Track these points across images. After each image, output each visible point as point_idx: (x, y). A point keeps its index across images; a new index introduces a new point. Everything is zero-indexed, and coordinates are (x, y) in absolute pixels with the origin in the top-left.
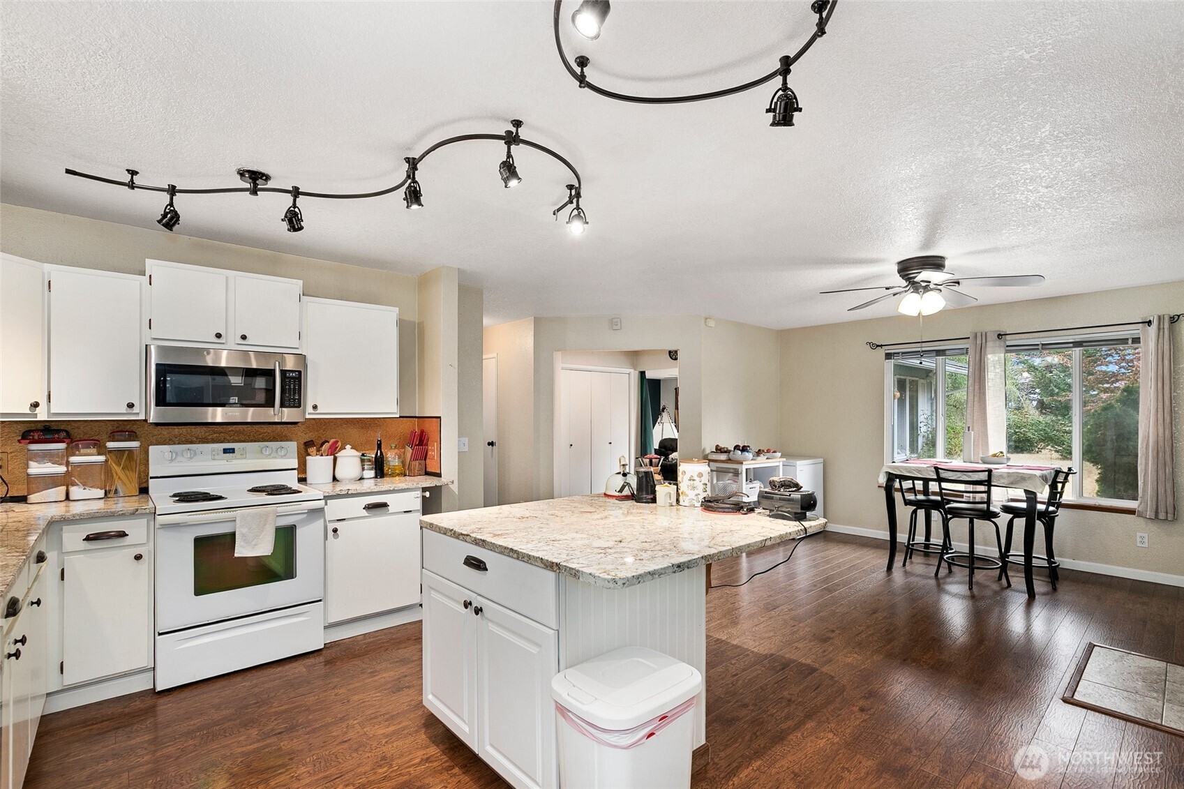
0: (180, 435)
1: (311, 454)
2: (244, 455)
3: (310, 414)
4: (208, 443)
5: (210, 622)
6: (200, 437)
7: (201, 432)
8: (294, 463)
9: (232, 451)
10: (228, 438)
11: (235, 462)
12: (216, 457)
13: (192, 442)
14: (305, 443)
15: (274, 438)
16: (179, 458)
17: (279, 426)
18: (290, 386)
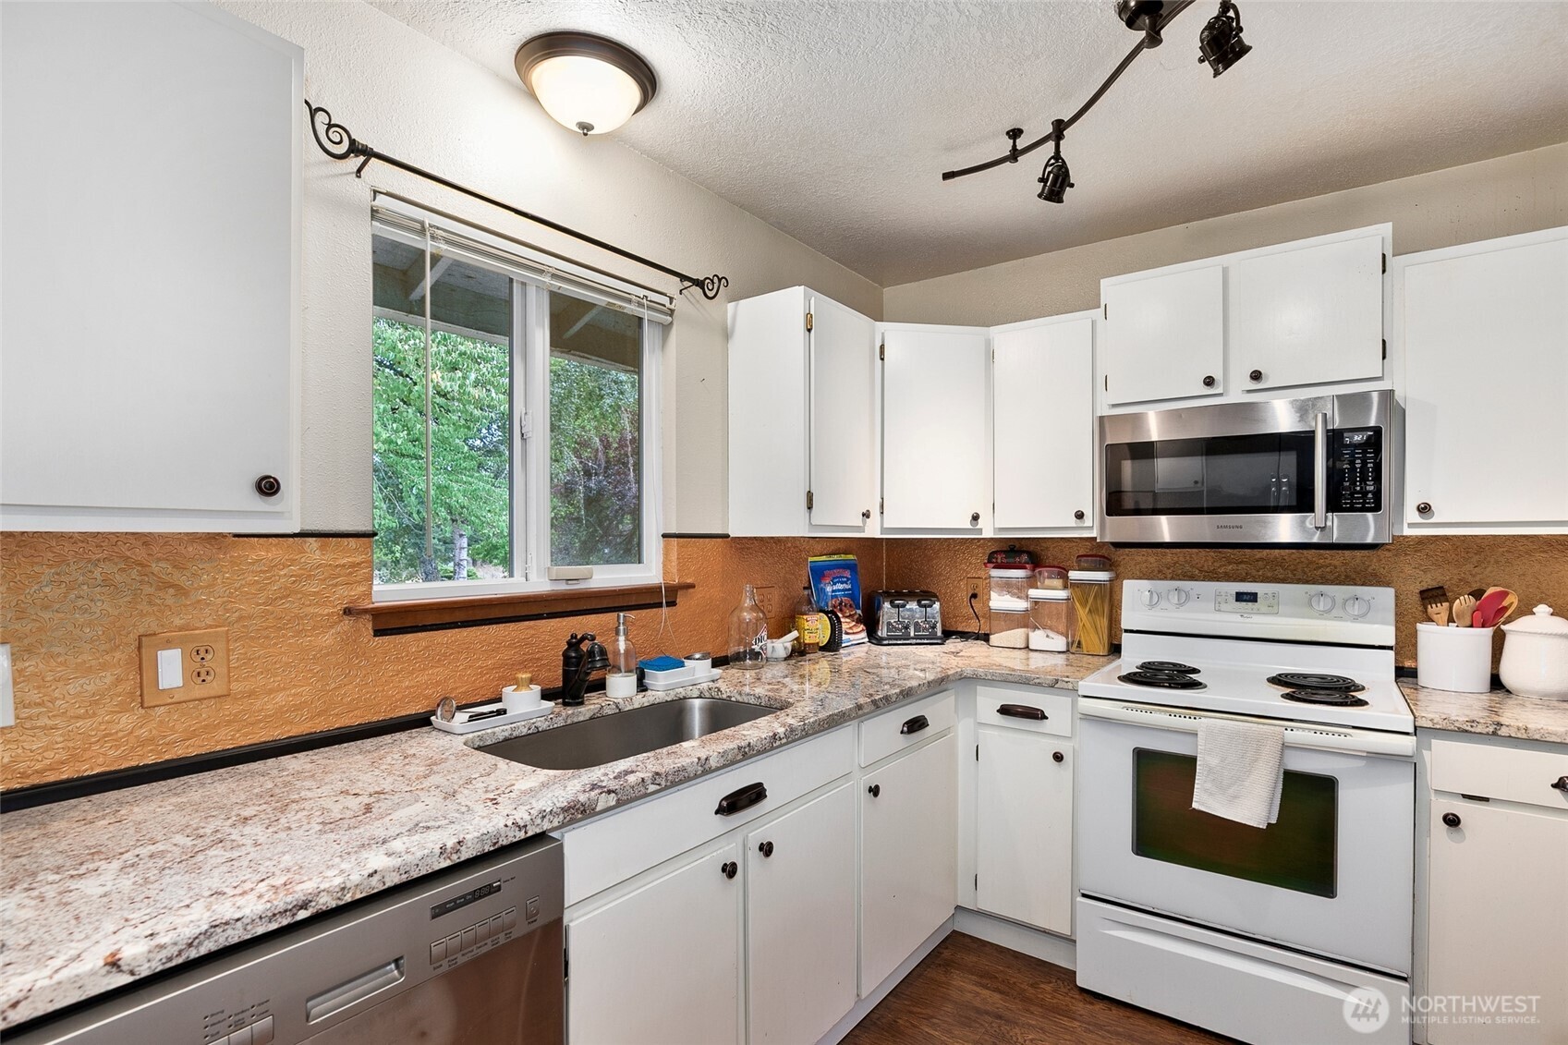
0: (1175, 563)
1: (1435, 617)
2: (1273, 609)
3: (1411, 525)
4: (1218, 580)
5: (1155, 911)
6: (1206, 568)
7: (1207, 560)
8: (1387, 635)
9: (1253, 598)
10: (1254, 573)
11: (1256, 619)
12: (1224, 607)
13: (1192, 578)
14: (1422, 592)
15: (1347, 576)
16: (1163, 604)
17: (1358, 553)
18: (1352, 463)
